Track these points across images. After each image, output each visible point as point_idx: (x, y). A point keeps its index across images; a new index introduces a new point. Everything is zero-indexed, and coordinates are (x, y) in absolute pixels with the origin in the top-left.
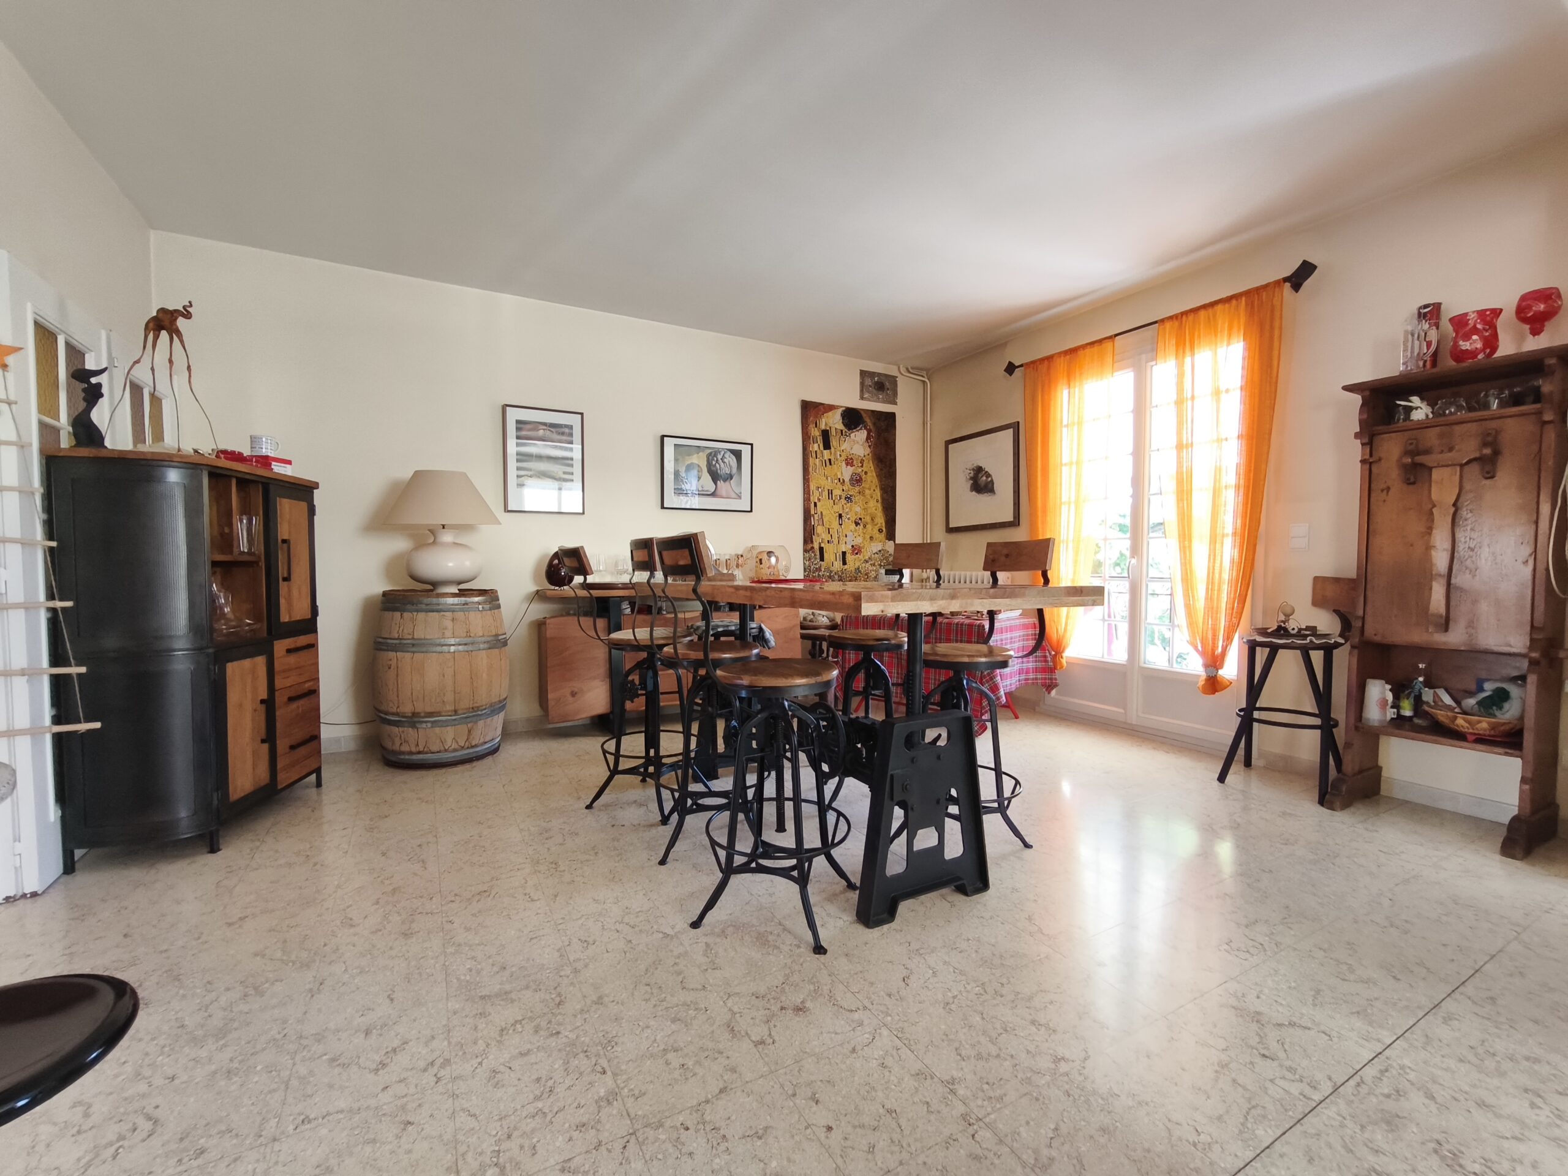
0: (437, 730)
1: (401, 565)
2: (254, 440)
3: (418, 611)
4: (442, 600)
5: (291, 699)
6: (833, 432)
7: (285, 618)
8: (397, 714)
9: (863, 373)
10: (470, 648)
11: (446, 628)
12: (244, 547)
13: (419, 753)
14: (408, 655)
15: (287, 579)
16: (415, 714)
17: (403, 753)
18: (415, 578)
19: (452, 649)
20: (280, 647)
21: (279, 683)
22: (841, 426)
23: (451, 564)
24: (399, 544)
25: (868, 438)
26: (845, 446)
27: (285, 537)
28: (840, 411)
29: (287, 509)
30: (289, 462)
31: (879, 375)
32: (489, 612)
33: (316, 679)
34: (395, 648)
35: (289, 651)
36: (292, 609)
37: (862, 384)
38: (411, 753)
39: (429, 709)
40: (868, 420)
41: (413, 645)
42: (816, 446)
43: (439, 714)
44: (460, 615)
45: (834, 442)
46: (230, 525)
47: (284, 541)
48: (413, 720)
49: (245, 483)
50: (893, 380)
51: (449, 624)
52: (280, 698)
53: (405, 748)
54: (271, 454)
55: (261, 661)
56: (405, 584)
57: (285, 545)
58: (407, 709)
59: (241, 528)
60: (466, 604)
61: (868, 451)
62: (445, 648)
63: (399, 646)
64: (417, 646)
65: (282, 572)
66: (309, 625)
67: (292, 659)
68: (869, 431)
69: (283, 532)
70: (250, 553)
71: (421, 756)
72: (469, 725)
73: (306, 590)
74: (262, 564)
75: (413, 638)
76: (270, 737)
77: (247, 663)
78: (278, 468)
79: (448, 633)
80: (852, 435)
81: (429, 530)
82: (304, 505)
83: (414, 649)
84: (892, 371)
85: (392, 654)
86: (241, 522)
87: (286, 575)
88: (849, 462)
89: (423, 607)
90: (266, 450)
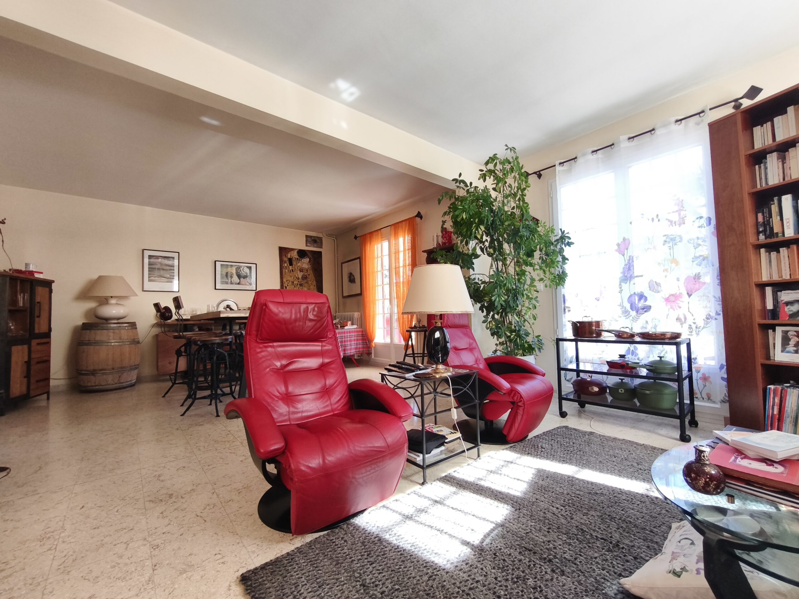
0: (104, 376)
1: (92, 313)
2: (27, 265)
3: (98, 330)
4: (109, 325)
5: (38, 363)
6: (294, 259)
7: (37, 331)
8: (86, 371)
9: (307, 236)
10: (121, 344)
11: (110, 336)
12: (21, 304)
13: (96, 386)
14: (92, 347)
15: (39, 317)
16: (94, 370)
17: (88, 386)
18: (98, 317)
19: (113, 344)
20: (34, 342)
21: (33, 356)
22: (297, 257)
23: (114, 312)
24: (91, 305)
25: (310, 261)
26: (299, 264)
27: (39, 301)
28: (296, 251)
29: (40, 291)
30: (42, 273)
31: (314, 237)
32: (131, 330)
33: (49, 356)
34: (87, 344)
35: (38, 344)
36: (40, 328)
37: (306, 240)
38: (92, 386)
39: (100, 368)
40: (309, 254)
41: (95, 343)
42: (286, 265)
43: (105, 370)
44: (117, 331)
45: (294, 263)
46: (16, 296)
47: (38, 303)
48: (94, 373)
49: (23, 281)
50: (321, 239)
51: (111, 334)
52: (33, 362)
53: (89, 384)
54: (34, 270)
55: (26, 347)
56: (94, 320)
57: (38, 304)
58: (91, 368)
59: (20, 298)
60: (120, 327)
61: (310, 266)
62: (109, 344)
63: (89, 343)
64: (97, 343)
65: (37, 313)
66: (47, 335)
67: (39, 348)
68: (310, 259)
69: (38, 299)
70: (23, 307)
71: (97, 387)
72: (120, 374)
73: (46, 321)
74: (28, 310)
75: (95, 340)
76: (28, 376)
77: (20, 347)
78: (37, 275)
79: (111, 338)
80: (303, 260)
81: (105, 299)
82: (47, 289)
83: (95, 344)
84: (320, 235)
85: (85, 347)
86: (20, 295)
87: (38, 315)
88: (301, 270)
89: (100, 328)
90: (32, 268)
